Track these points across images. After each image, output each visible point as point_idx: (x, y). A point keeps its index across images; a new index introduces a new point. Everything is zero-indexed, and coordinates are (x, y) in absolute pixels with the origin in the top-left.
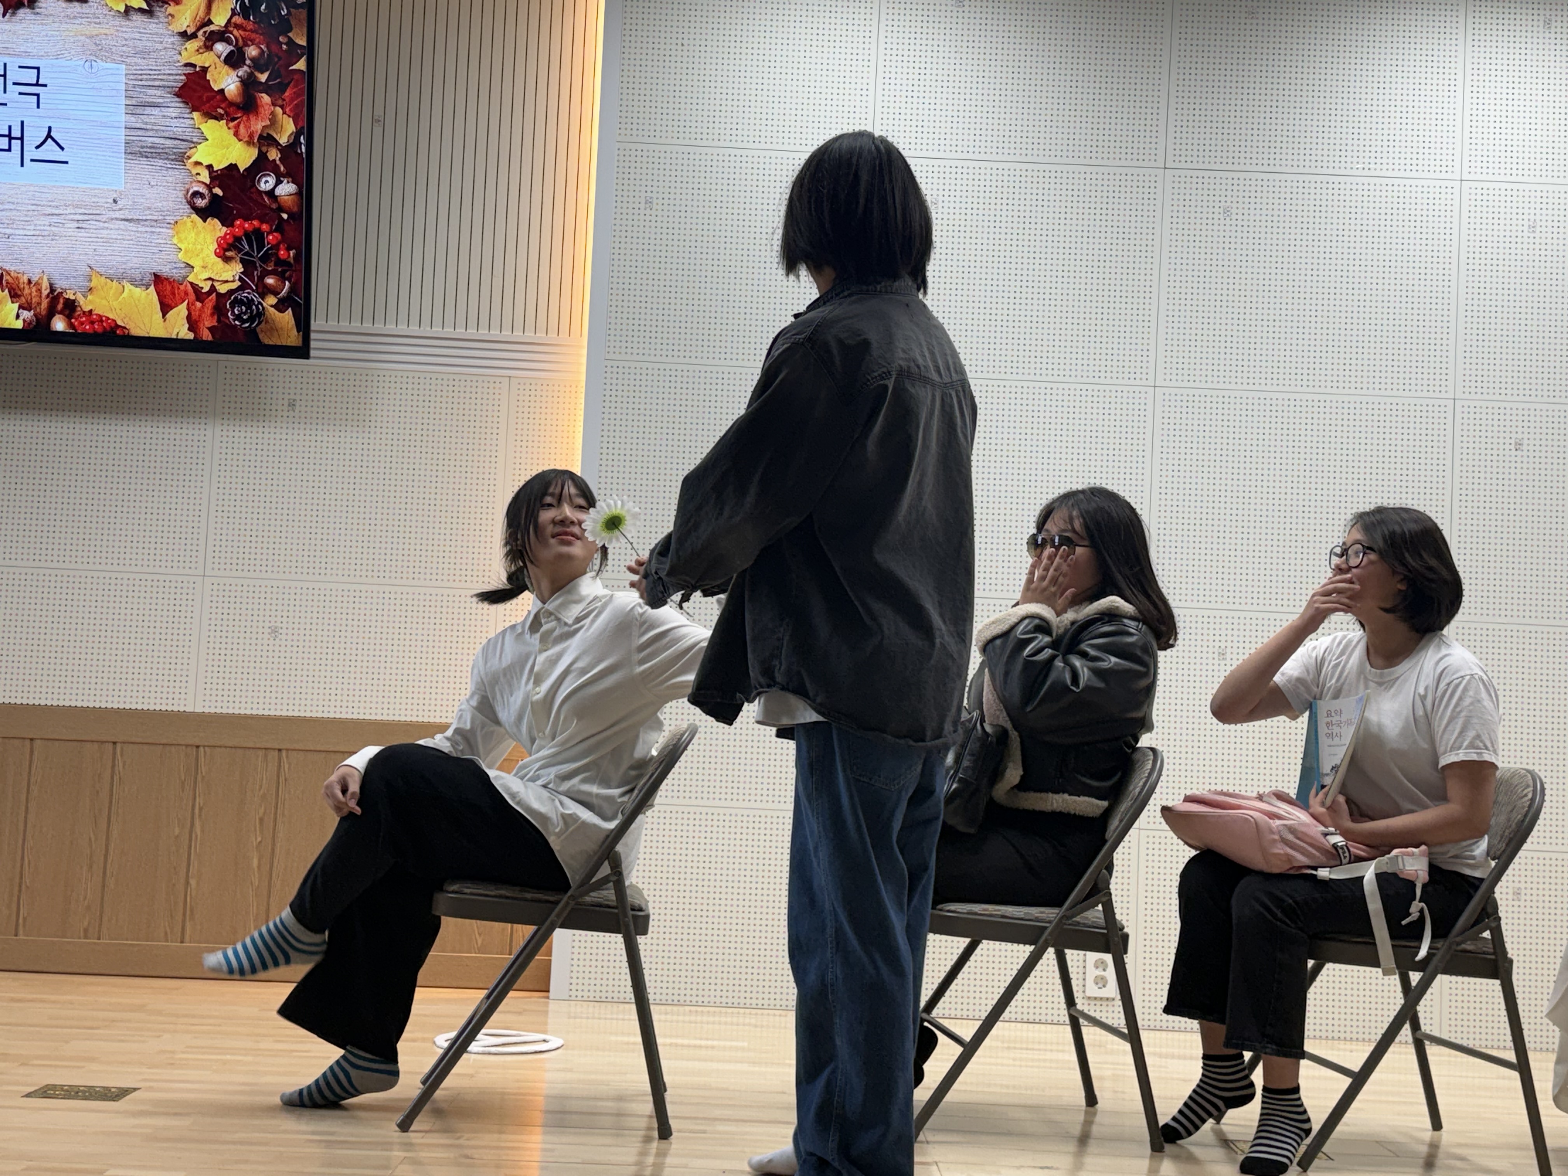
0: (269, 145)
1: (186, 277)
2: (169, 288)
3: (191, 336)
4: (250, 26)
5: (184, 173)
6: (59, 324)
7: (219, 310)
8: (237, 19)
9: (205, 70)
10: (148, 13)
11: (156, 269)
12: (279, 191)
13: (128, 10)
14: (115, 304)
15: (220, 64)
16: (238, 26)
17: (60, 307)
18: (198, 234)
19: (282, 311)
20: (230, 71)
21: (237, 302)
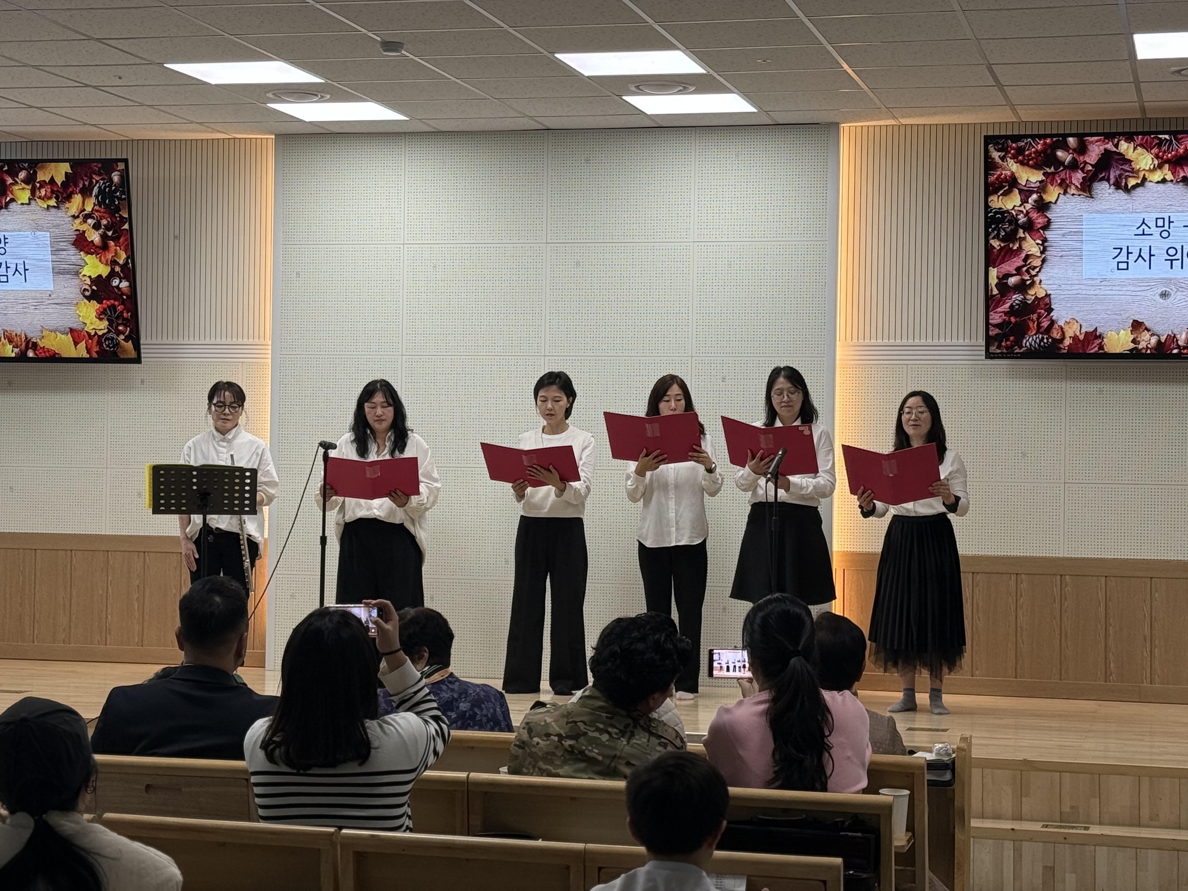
0: (115, 265)
1: (83, 329)
2: (76, 334)
3: (88, 356)
4: (102, 210)
5: (79, 281)
6: (31, 354)
7: (99, 343)
8: (97, 208)
9: (84, 232)
10: (57, 207)
11: (71, 326)
12: (121, 286)
13: (48, 206)
14: (54, 343)
15: (90, 228)
16: (97, 211)
17: (30, 346)
18: (87, 308)
19: (127, 342)
20: (95, 232)
21: (107, 339)
